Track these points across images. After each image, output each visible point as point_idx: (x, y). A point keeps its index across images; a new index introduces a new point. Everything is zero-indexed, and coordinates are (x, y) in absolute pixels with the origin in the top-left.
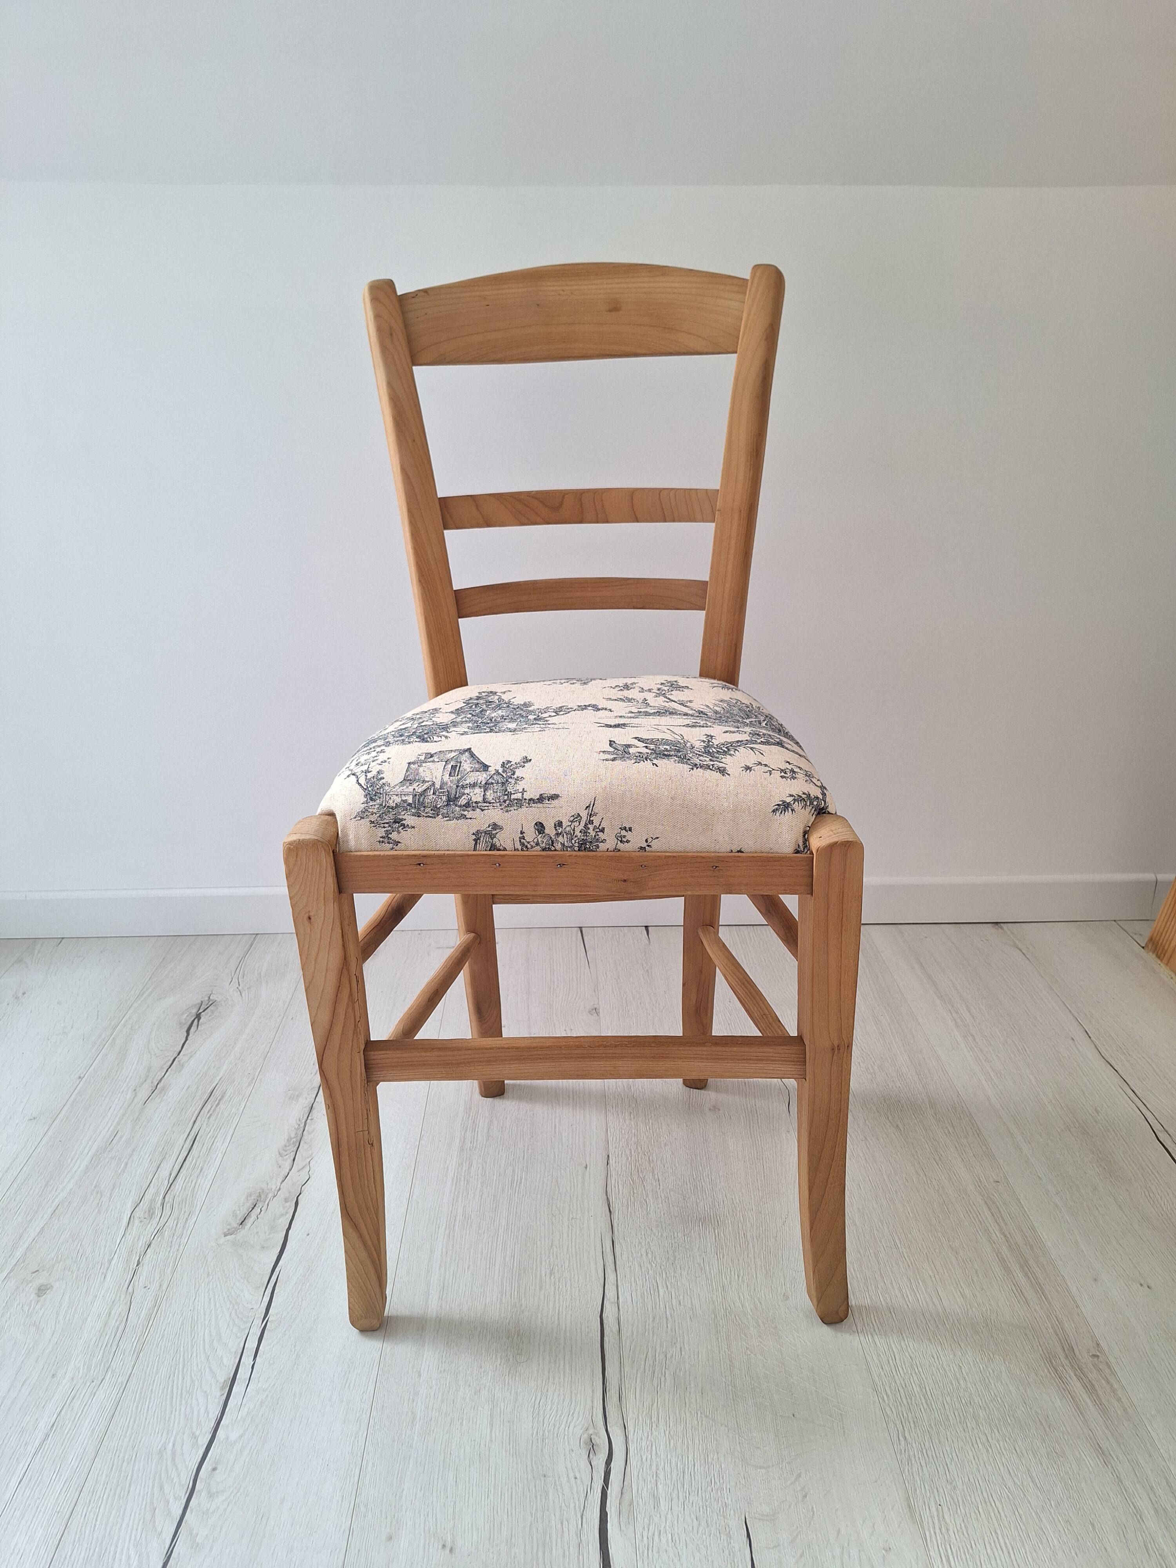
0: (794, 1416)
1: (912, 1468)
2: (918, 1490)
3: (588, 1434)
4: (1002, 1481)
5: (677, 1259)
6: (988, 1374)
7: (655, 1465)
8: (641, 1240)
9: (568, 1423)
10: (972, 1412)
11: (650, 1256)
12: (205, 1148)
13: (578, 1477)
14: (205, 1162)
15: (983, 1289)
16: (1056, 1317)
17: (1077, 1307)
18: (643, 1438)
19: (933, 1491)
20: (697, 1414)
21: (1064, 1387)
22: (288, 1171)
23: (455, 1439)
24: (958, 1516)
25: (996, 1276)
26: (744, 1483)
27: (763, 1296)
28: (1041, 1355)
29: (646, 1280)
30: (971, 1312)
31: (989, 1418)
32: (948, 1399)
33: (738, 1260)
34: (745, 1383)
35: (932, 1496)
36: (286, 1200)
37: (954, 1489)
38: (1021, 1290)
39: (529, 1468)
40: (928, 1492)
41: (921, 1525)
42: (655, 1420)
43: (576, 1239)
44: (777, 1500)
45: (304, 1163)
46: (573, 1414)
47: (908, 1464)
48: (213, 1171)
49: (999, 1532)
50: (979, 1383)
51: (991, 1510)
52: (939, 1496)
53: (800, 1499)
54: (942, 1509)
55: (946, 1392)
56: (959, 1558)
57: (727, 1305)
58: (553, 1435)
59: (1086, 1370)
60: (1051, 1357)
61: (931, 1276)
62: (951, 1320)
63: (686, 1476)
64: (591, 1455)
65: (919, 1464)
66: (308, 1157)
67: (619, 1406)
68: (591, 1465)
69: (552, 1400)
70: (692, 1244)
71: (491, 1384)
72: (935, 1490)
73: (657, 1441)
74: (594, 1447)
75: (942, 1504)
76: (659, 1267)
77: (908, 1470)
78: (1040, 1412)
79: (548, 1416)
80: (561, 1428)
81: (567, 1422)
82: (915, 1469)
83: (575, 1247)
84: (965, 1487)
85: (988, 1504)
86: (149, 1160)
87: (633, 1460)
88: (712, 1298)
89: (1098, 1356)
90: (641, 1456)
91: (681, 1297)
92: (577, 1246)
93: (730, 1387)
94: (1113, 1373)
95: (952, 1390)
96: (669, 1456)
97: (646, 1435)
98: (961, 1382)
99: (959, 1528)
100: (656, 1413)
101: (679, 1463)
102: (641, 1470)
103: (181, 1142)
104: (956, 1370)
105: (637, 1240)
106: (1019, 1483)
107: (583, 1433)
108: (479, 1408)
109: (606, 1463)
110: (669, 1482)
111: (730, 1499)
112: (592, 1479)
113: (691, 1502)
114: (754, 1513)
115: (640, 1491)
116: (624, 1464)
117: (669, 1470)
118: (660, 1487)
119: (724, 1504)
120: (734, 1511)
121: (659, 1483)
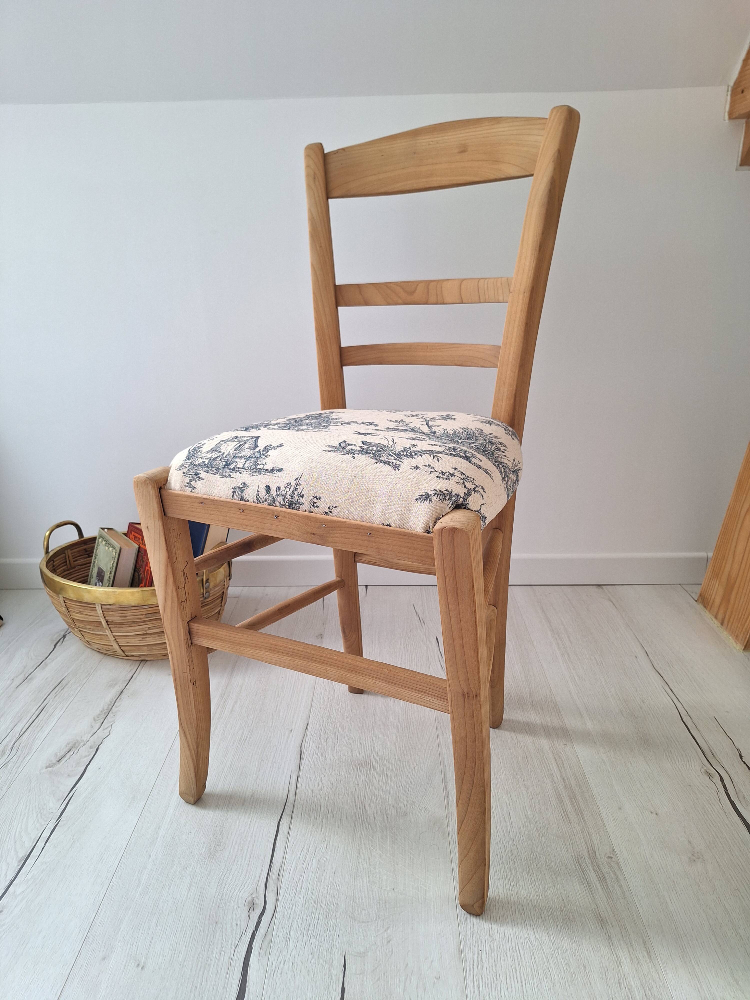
0: (393, 890)
1: (466, 927)
2: (467, 940)
3: (252, 898)
4: (527, 936)
5: (338, 788)
6: (533, 867)
7: (292, 918)
8: (317, 776)
9: (241, 889)
10: (516, 890)
11: (320, 786)
12: (47, 715)
13: (238, 924)
14: (45, 723)
15: (541, 812)
16: (588, 831)
17: (604, 826)
18: (288, 901)
19: (478, 942)
20: (328, 887)
21: (584, 876)
22: (97, 730)
23: (163, 897)
24: (492, 958)
25: (552, 804)
26: (349, 932)
27: (390, 813)
28: (572, 855)
29: (314, 801)
30: (529, 826)
31: (527, 896)
32: (502, 882)
33: (379, 790)
34: (365, 868)
35: (477, 945)
36: (91, 747)
37: (493, 941)
38: (567, 813)
39: (208, 917)
40: (474, 942)
41: (464, 962)
42: (299, 889)
43: (273, 775)
44: (369, 944)
45: (109, 725)
46: (245, 884)
47: (465, 924)
48: (49, 728)
49: (518, 969)
50: (525, 873)
51: (515, 955)
52: (481, 945)
53: (385, 943)
54: (482, 952)
55: (501, 877)
56: (486, 985)
57: (365, 818)
58: (229, 897)
59: (601, 866)
60: (579, 858)
61: (507, 803)
62: (515, 832)
63: (311, 926)
64: (250, 911)
65: (472, 923)
66: (112, 722)
67: (277, 880)
68: (249, 917)
69: (233, 875)
70: (351, 779)
71: (195, 864)
72: (480, 941)
73: (297, 903)
74: (254, 905)
75: (482, 950)
76: (325, 794)
77: (464, 927)
78: (564, 892)
79: (228, 885)
80: (234, 893)
81: (239, 889)
82: (468, 927)
83: (272, 780)
84: (501, 939)
85: (515, 951)
86: (10, 721)
87: (278, 915)
88: (355, 813)
89: (611, 858)
90: (284, 912)
91: (335, 812)
92: (273, 779)
93: (354, 870)
94: (620, 869)
95: (505, 876)
96: (303, 913)
97: (290, 899)
98: (513, 872)
99: (490, 966)
100: (300, 886)
101: (308, 917)
102: (282, 921)
103: (34, 711)
104: (511, 863)
105: (314, 776)
106: (539, 938)
107: (249, 896)
108: (184, 878)
109: (259, 916)
110: (298, 929)
111: (337, 942)
112: (248, 926)
113: (310, 943)
114: (352, 952)
115: (278, 935)
116: (271, 917)
117: (301, 922)
118: (292, 932)
119: (332, 945)
120: (338, 950)
121: (292, 930)
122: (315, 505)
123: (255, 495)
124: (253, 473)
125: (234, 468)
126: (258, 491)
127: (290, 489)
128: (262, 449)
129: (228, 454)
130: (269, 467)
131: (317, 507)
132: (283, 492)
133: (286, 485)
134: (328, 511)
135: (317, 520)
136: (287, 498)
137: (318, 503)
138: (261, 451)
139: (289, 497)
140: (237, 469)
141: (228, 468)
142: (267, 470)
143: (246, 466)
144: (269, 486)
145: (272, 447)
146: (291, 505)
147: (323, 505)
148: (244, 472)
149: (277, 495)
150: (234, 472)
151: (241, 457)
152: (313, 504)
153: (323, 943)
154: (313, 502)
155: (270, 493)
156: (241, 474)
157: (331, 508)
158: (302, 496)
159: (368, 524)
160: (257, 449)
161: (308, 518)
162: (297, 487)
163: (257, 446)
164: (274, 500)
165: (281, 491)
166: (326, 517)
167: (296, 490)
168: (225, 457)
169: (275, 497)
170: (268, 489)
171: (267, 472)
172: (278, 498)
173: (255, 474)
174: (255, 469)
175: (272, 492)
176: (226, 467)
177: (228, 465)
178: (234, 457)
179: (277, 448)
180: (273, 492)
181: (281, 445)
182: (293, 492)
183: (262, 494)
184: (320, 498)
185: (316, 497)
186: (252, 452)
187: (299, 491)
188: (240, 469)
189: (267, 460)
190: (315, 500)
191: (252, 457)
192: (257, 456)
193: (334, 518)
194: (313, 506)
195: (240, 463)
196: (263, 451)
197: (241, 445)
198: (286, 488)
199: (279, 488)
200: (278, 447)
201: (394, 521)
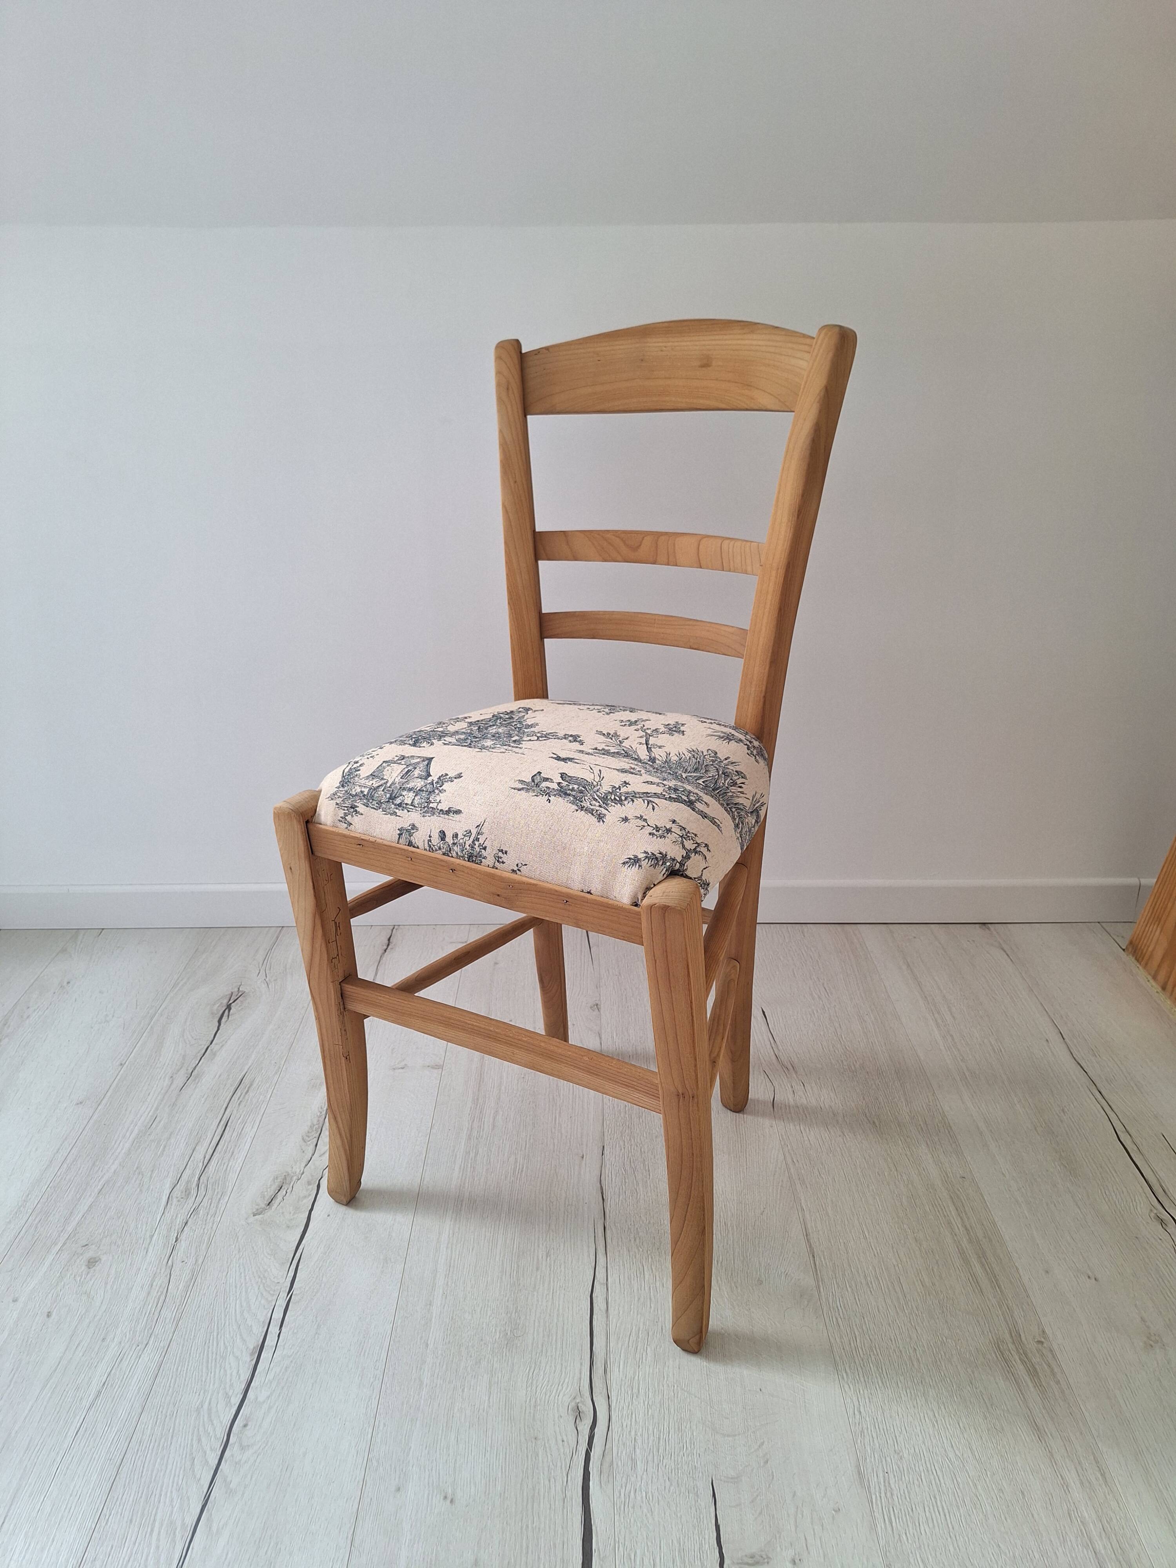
0: (761, 1390)
2: (867, 1458)
3: (576, 1403)
4: (944, 1452)
7: (634, 1430)
9: (558, 1392)
12: (235, 1133)
13: (565, 1440)
14: (235, 1146)
16: (1007, 1306)
18: (625, 1407)
19: (882, 1461)
20: (673, 1386)
22: (311, 1156)
23: (457, 1404)
24: (902, 1481)
26: (713, 1449)
27: (739, 1281)
29: (633, 1263)
35: (879, 1463)
36: (309, 1183)
37: (899, 1457)
39: (523, 1431)
40: (876, 1459)
41: (868, 1489)
42: (635, 1390)
43: (570, 1224)
44: (741, 1465)
46: (563, 1384)
48: (243, 1154)
52: (885, 1463)
53: (762, 1464)
54: (888, 1474)
56: (901, 1519)
58: (545, 1403)
59: (1029, 1353)
60: (1000, 1343)
64: (577, 1421)
67: (603, 1377)
68: (577, 1430)
69: (544, 1372)
71: (490, 1355)
72: (882, 1458)
73: (636, 1409)
74: (581, 1414)
75: (888, 1470)
76: (645, 1252)
79: (540, 1385)
80: (551, 1396)
84: (908, 1455)
85: (929, 1471)
86: (185, 1144)
87: (615, 1426)
89: (1042, 1343)
90: (622, 1422)
94: (1055, 1357)
95: (906, 1370)
96: (646, 1424)
97: (627, 1404)
98: (915, 1363)
99: (902, 1492)
100: (636, 1385)
101: (655, 1429)
102: (622, 1435)
103: (214, 1127)
105: (627, 1226)
107: (571, 1401)
108: (480, 1377)
109: (591, 1428)
110: (645, 1446)
111: (699, 1463)
112: (577, 1442)
113: (664, 1464)
114: (720, 1476)
115: (619, 1454)
116: (607, 1430)
117: (646, 1436)
118: (638, 1451)
119: (694, 1467)
120: (702, 1474)
121: (637, 1447)
122: (500, 860)
123: (426, 842)
124: (424, 812)
125: (401, 803)
126: (430, 837)
127: (470, 837)
128: (436, 780)
129: (393, 783)
130: (444, 806)
131: (503, 863)
132: (461, 841)
133: (466, 833)
134: (516, 868)
135: (502, 879)
136: (466, 849)
137: (504, 858)
138: (434, 782)
139: (468, 848)
140: (404, 806)
141: (393, 804)
142: (441, 810)
143: (416, 802)
144: (444, 832)
145: (448, 777)
146: (471, 858)
147: (510, 862)
148: (414, 810)
149: (454, 844)
150: (400, 808)
151: (410, 790)
152: (498, 859)
153: (680, 1464)
154: (498, 857)
155: (444, 840)
156: (410, 813)
157: (520, 865)
158: (485, 848)
159: (565, 890)
160: (430, 779)
161: (492, 876)
162: (479, 837)
163: (429, 775)
164: (450, 849)
165: (459, 839)
166: (514, 876)
167: (478, 839)
168: (389, 787)
169: (451, 846)
170: (443, 835)
171: (441, 812)
172: (455, 848)
173: (427, 814)
174: (426, 808)
175: (447, 839)
176: (391, 801)
177: (392, 798)
178: (401, 788)
179: (455, 780)
180: (449, 839)
181: (459, 776)
182: (473, 842)
183: (436, 840)
184: (506, 853)
185: (502, 851)
186: (422, 783)
187: (481, 841)
188: (408, 806)
189: (442, 797)
190: (500, 854)
191: (423, 791)
192: (429, 790)
193: (524, 879)
194: (498, 861)
195: (408, 797)
196: (437, 782)
197: (408, 771)
198: (464, 836)
199: (456, 836)
200: (455, 778)
201: (596, 887)
